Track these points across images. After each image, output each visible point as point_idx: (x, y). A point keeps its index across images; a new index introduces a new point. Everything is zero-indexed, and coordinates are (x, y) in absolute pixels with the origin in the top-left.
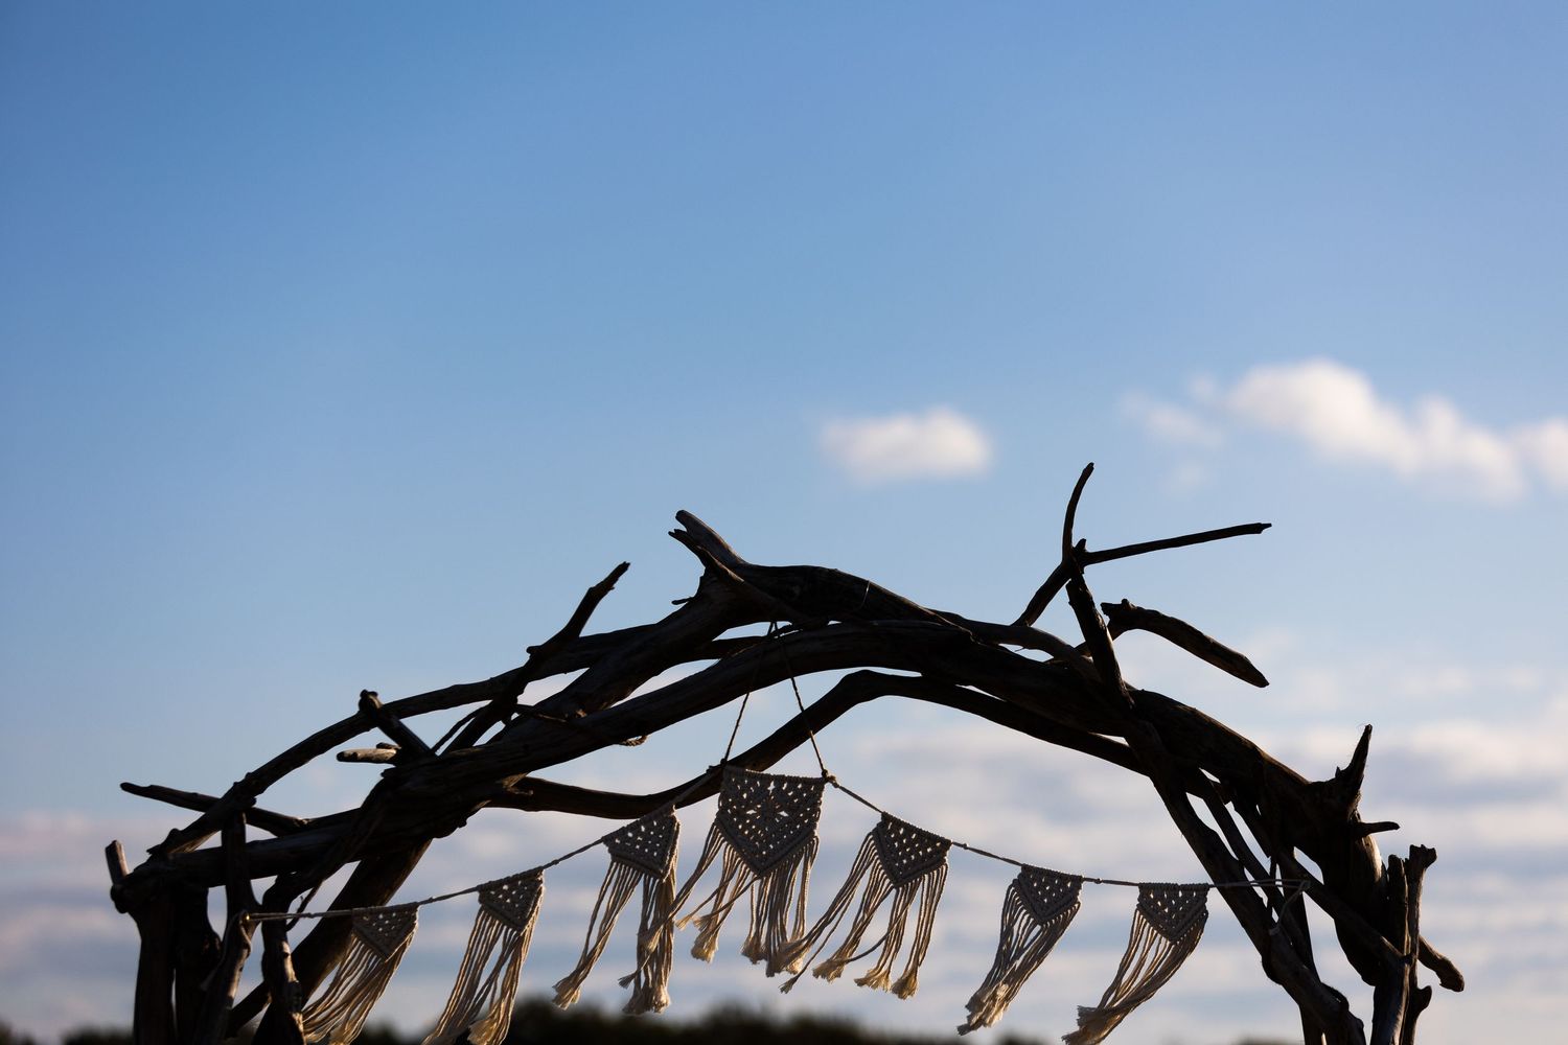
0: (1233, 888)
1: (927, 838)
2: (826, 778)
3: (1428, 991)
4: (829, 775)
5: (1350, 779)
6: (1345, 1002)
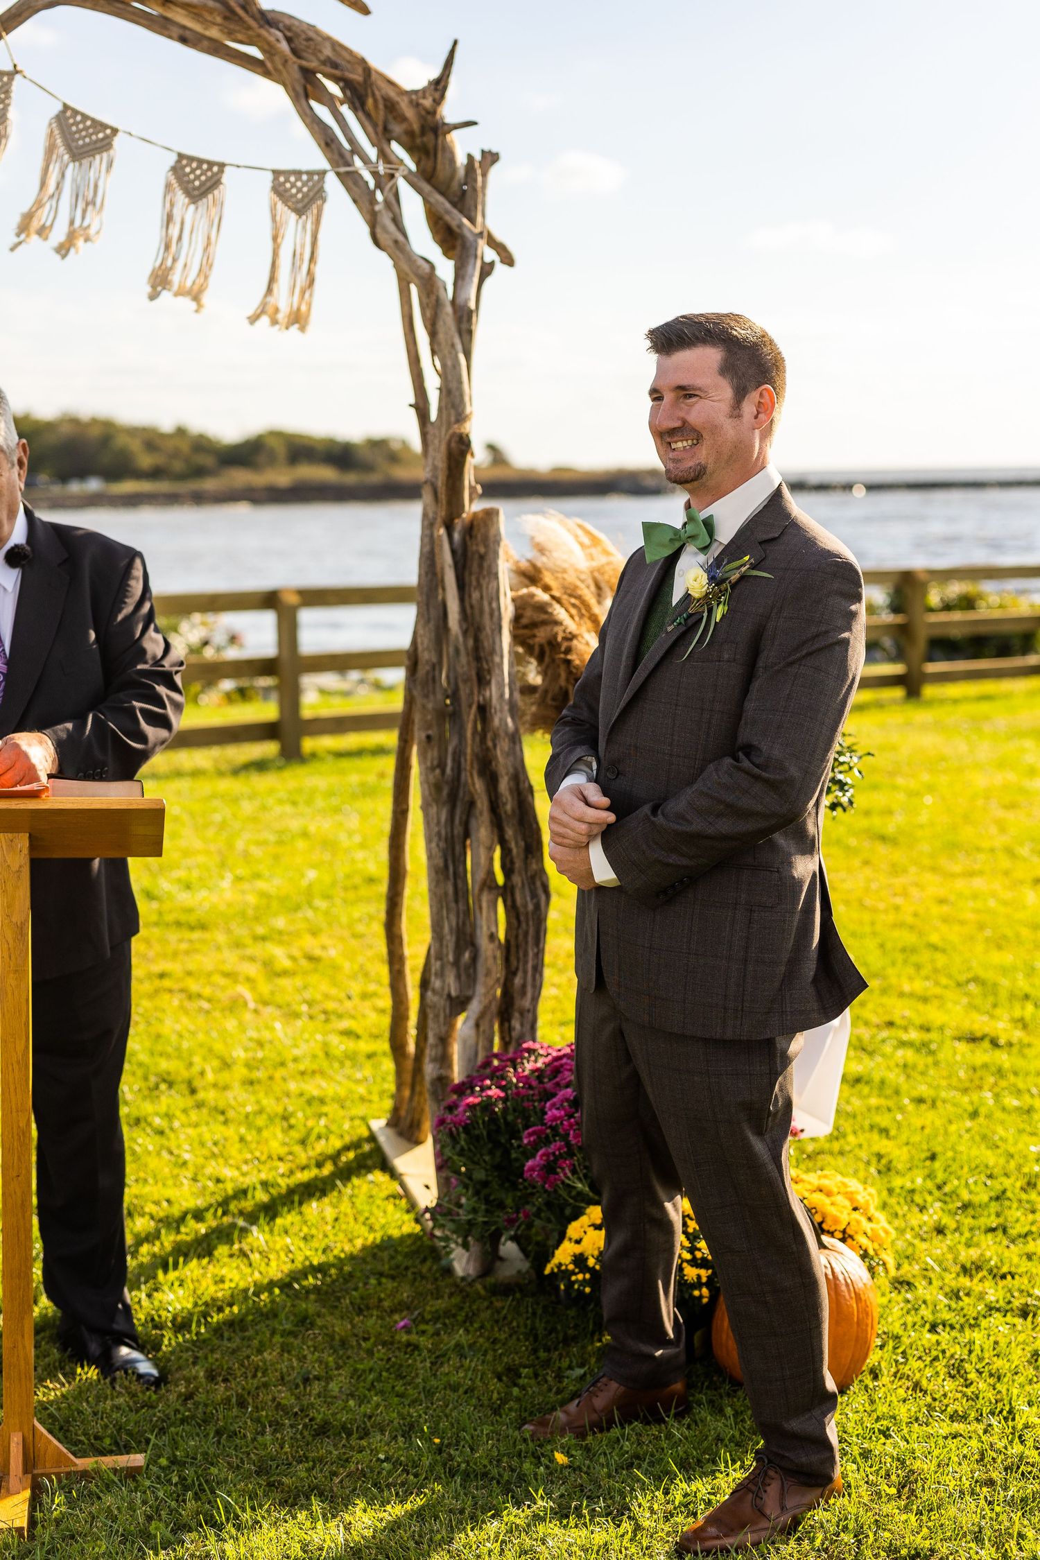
0: (348, 173)
1: (99, 125)
2: (16, 71)
3: (492, 264)
4: (19, 68)
5: (439, 86)
6: (432, 267)
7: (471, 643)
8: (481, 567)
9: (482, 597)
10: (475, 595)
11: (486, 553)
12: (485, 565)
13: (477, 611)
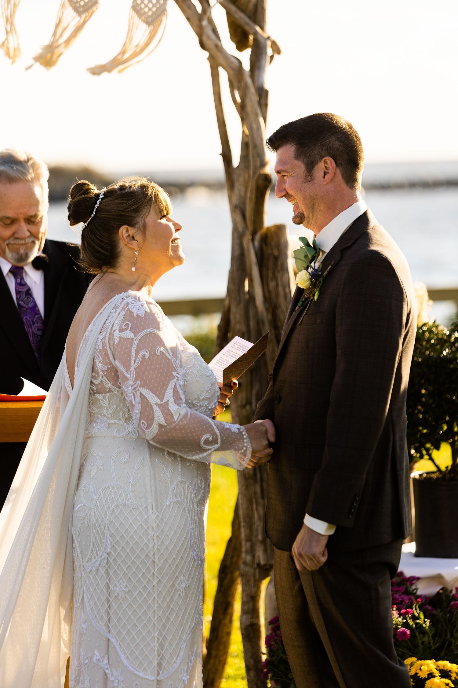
6: (240, 62)
7: (270, 316)
8: (275, 264)
9: (277, 285)
10: (272, 284)
11: (279, 255)
12: (279, 263)
13: (273, 295)
